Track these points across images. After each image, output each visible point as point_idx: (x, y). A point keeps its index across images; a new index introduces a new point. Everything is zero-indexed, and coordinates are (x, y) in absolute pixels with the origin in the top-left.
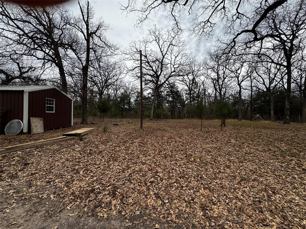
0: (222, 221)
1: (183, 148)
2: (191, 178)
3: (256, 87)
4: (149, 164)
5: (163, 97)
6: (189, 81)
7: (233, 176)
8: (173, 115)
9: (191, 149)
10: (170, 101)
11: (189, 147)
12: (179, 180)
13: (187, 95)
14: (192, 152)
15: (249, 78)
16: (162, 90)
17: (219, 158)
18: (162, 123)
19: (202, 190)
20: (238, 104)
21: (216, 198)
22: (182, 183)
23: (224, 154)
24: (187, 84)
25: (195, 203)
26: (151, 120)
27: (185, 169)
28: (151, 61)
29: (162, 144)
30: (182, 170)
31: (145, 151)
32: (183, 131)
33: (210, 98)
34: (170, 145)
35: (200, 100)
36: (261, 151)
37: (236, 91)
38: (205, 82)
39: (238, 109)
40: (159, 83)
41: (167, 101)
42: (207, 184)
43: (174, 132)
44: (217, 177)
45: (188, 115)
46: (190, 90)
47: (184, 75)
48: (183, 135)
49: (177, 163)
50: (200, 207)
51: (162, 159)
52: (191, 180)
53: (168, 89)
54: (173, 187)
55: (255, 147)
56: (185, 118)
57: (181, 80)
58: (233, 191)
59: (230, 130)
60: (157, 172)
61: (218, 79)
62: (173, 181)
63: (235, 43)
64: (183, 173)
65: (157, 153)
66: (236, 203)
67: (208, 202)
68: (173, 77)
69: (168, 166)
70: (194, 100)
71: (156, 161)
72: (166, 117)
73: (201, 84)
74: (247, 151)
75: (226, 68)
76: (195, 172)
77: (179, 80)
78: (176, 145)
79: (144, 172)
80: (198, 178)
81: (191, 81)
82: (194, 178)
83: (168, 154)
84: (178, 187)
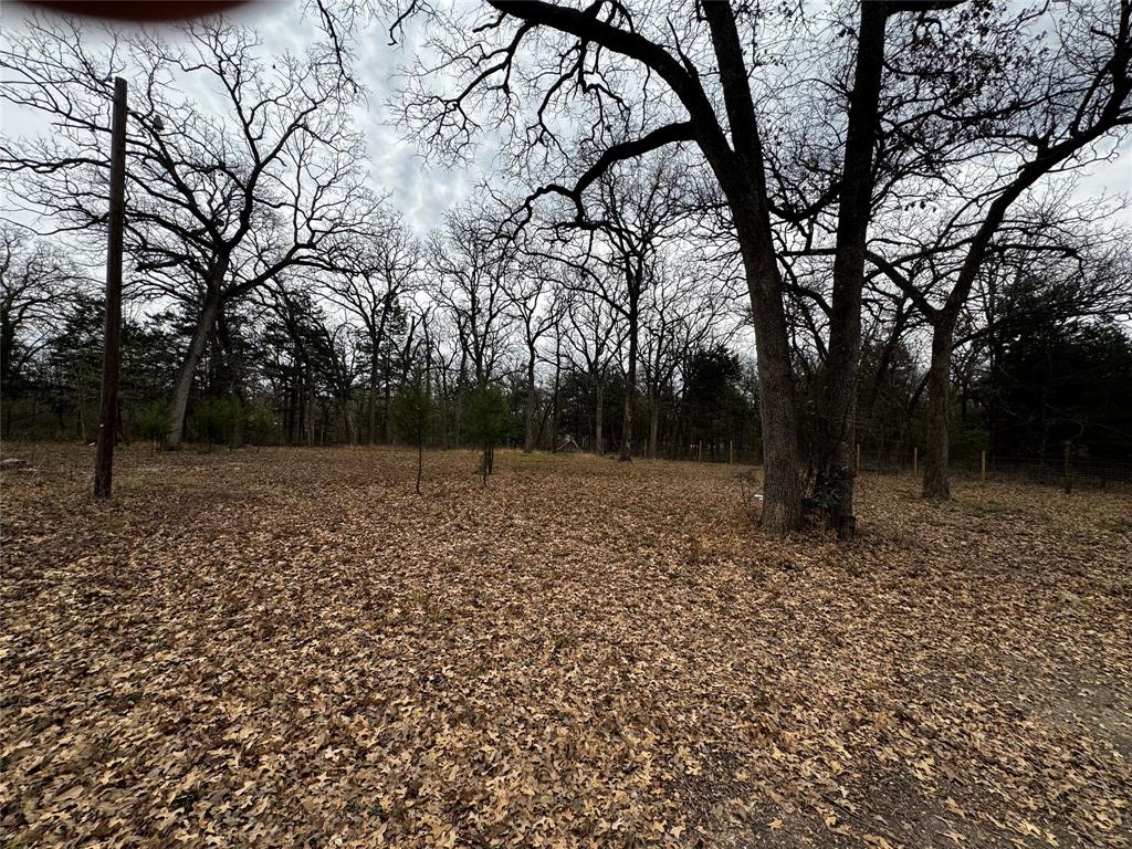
0: (523, 829)
1: (351, 571)
2: (398, 696)
3: (568, 357)
4: (166, 694)
5: (248, 346)
6: (371, 299)
7: (534, 642)
8: (296, 428)
9: (385, 570)
10: (283, 367)
11: (376, 563)
12: (344, 727)
13: (363, 354)
14: (391, 581)
15: (552, 330)
16: (241, 310)
17: (488, 590)
18: (235, 466)
19: (446, 732)
20: (525, 403)
21: (494, 744)
22: (361, 733)
23: (501, 569)
24: (362, 310)
25: (424, 803)
26: (172, 449)
27: (367, 665)
28: (184, 162)
29: (241, 567)
30: (355, 675)
31: (132, 624)
32: (348, 498)
33: (444, 375)
34: (287, 566)
35: (410, 376)
36: (588, 543)
37: (520, 362)
38: (430, 316)
39: (525, 417)
40: (228, 277)
41: (267, 365)
42: (461, 701)
43: (305, 506)
44: (489, 662)
45: (364, 431)
46: (375, 333)
47: (353, 272)
48: (346, 516)
49: (329, 649)
50: (445, 812)
51: (245, 649)
52: (397, 705)
53: (273, 312)
54: (316, 771)
55: (574, 534)
56: (348, 443)
57: (338, 286)
58: (541, 693)
59: (507, 485)
60: (223, 725)
61: (474, 315)
62: (319, 740)
63: (530, 215)
64: (363, 684)
65: (215, 623)
66: (554, 734)
67: (470, 775)
68: (305, 268)
69: (283, 673)
70: (388, 374)
71: (210, 669)
72: (257, 436)
73: (416, 321)
74: (558, 547)
75: (498, 284)
76: (412, 666)
77: (328, 286)
78: (317, 561)
79: (133, 755)
80: (424, 687)
81: (380, 301)
82: (411, 692)
83: (277, 611)
84: (345, 760)
